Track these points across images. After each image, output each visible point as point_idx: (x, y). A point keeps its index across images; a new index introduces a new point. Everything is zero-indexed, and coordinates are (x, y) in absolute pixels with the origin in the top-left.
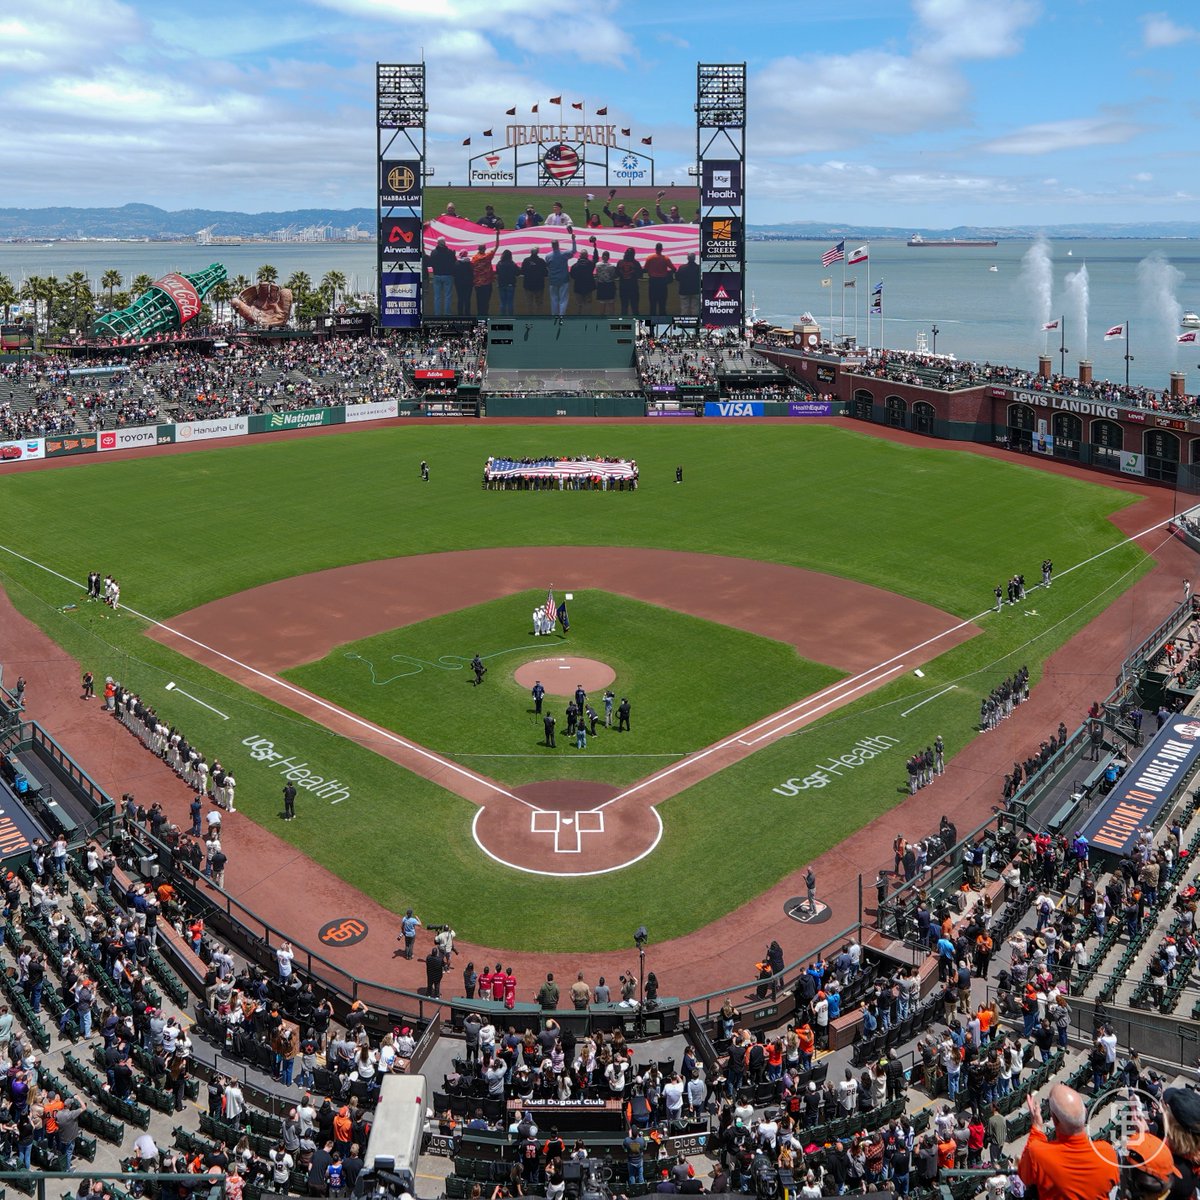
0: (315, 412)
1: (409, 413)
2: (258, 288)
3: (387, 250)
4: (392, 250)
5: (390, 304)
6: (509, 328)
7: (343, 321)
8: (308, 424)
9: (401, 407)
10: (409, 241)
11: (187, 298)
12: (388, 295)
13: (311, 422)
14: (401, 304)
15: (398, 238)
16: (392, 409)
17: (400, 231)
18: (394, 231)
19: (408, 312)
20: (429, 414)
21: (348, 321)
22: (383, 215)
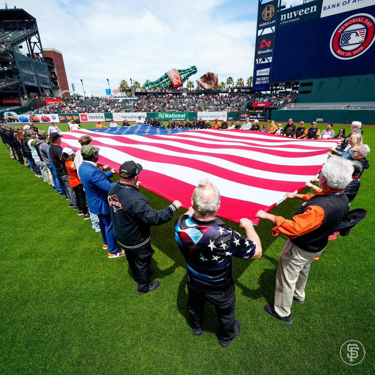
0: (181, 114)
1: (232, 118)
2: (207, 75)
3: (259, 53)
4: (261, 53)
5: (258, 79)
6: (311, 84)
7: (242, 90)
8: (177, 119)
9: (229, 115)
10: (268, 46)
11: (175, 77)
12: (258, 75)
13: (179, 118)
14: (262, 78)
15: (264, 46)
16: (224, 116)
17: (265, 42)
18: (262, 42)
19: (264, 82)
20: (241, 119)
21: (244, 90)
22: (259, 35)
